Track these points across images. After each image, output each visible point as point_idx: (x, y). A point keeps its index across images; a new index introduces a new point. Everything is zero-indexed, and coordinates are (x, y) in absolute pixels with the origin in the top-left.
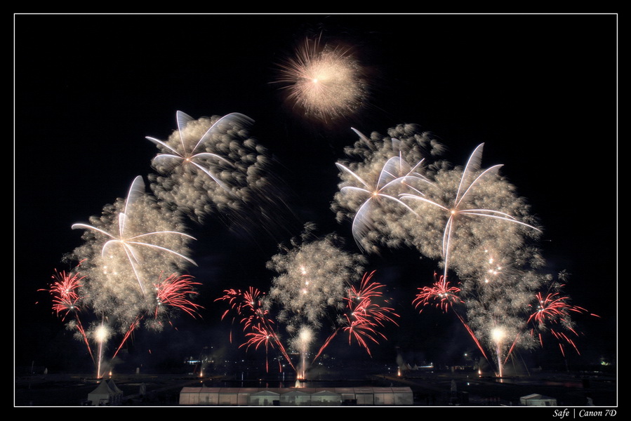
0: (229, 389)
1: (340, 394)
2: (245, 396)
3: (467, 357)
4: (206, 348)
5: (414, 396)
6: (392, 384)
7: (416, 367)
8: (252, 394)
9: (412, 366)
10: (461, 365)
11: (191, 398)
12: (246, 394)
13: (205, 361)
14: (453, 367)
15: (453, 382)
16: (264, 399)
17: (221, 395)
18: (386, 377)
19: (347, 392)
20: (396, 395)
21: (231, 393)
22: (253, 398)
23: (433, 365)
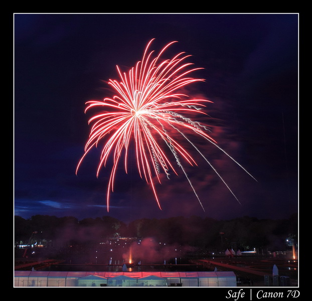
0: (58, 273)
1: (166, 278)
2: (73, 280)
3: (289, 243)
4: (36, 232)
5: (237, 280)
6: (216, 269)
7: (240, 253)
8: (80, 277)
9: (236, 251)
10: (283, 251)
11: (20, 281)
12: (75, 278)
13: (34, 246)
14: (274, 253)
15: (275, 267)
16: (92, 281)
17: (49, 279)
18: (211, 262)
19: (173, 276)
20: (220, 279)
21: (60, 276)
22: (81, 281)
23: (256, 250)
